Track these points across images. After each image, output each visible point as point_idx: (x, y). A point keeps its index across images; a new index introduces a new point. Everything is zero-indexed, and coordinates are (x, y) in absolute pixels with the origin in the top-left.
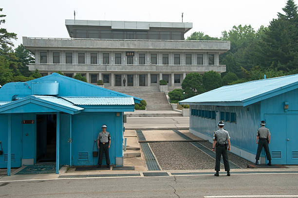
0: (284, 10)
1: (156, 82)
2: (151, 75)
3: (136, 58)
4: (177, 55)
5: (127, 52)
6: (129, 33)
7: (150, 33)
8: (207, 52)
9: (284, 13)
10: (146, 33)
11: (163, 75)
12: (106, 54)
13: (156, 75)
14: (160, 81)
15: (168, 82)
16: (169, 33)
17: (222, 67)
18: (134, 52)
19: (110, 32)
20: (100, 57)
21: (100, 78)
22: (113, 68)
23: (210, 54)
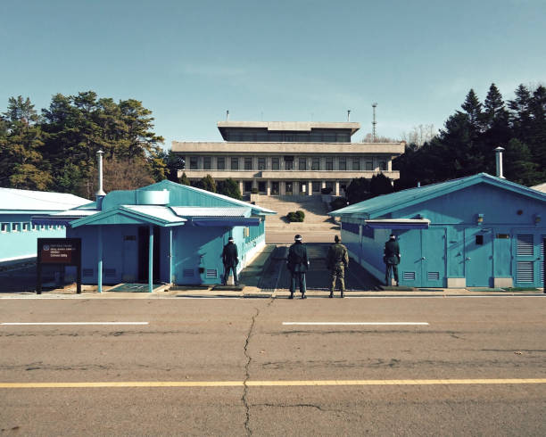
1: (318, 190)
2: (313, 182)
3: (296, 163)
4: (343, 158)
5: (285, 157)
6: (287, 135)
7: (311, 135)
8: (378, 156)
10: (307, 135)
11: (326, 182)
12: (262, 159)
13: (319, 182)
14: (322, 190)
15: (332, 191)
16: (333, 135)
17: (395, 174)
18: (293, 157)
19: (266, 134)
20: (255, 163)
21: (255, 186)
22: (269, 174)
23: (382, 158)
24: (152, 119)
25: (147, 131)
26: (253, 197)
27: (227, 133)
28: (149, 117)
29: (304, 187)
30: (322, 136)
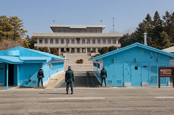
0: (146, 19)
1: (90, 52)
2: (87, 48)
3: (81, 41)
4: (99, 39)
5: (77, 38)
6: (77, 30)
7: (87, 30)
8: (113, 38)
9: (146, 20)
10: (85, 30)
11: (93, 48)
12: (68, 40)
13: (90, 48)
14: (91, 51)
15: (95, 51)
16: (95, 30)
17: (119, 45)
18: (80, 38)
19: (69, 30)
20: (65, 41)
21: (65, 50)
22: (70, 45)
23: (114, 39)
24: (23, 23)
25: (20, 28)
26: (64, 54)
27: (54, 29)
28: (21, 22)
29: (84, 50)
30: (91, 31)
